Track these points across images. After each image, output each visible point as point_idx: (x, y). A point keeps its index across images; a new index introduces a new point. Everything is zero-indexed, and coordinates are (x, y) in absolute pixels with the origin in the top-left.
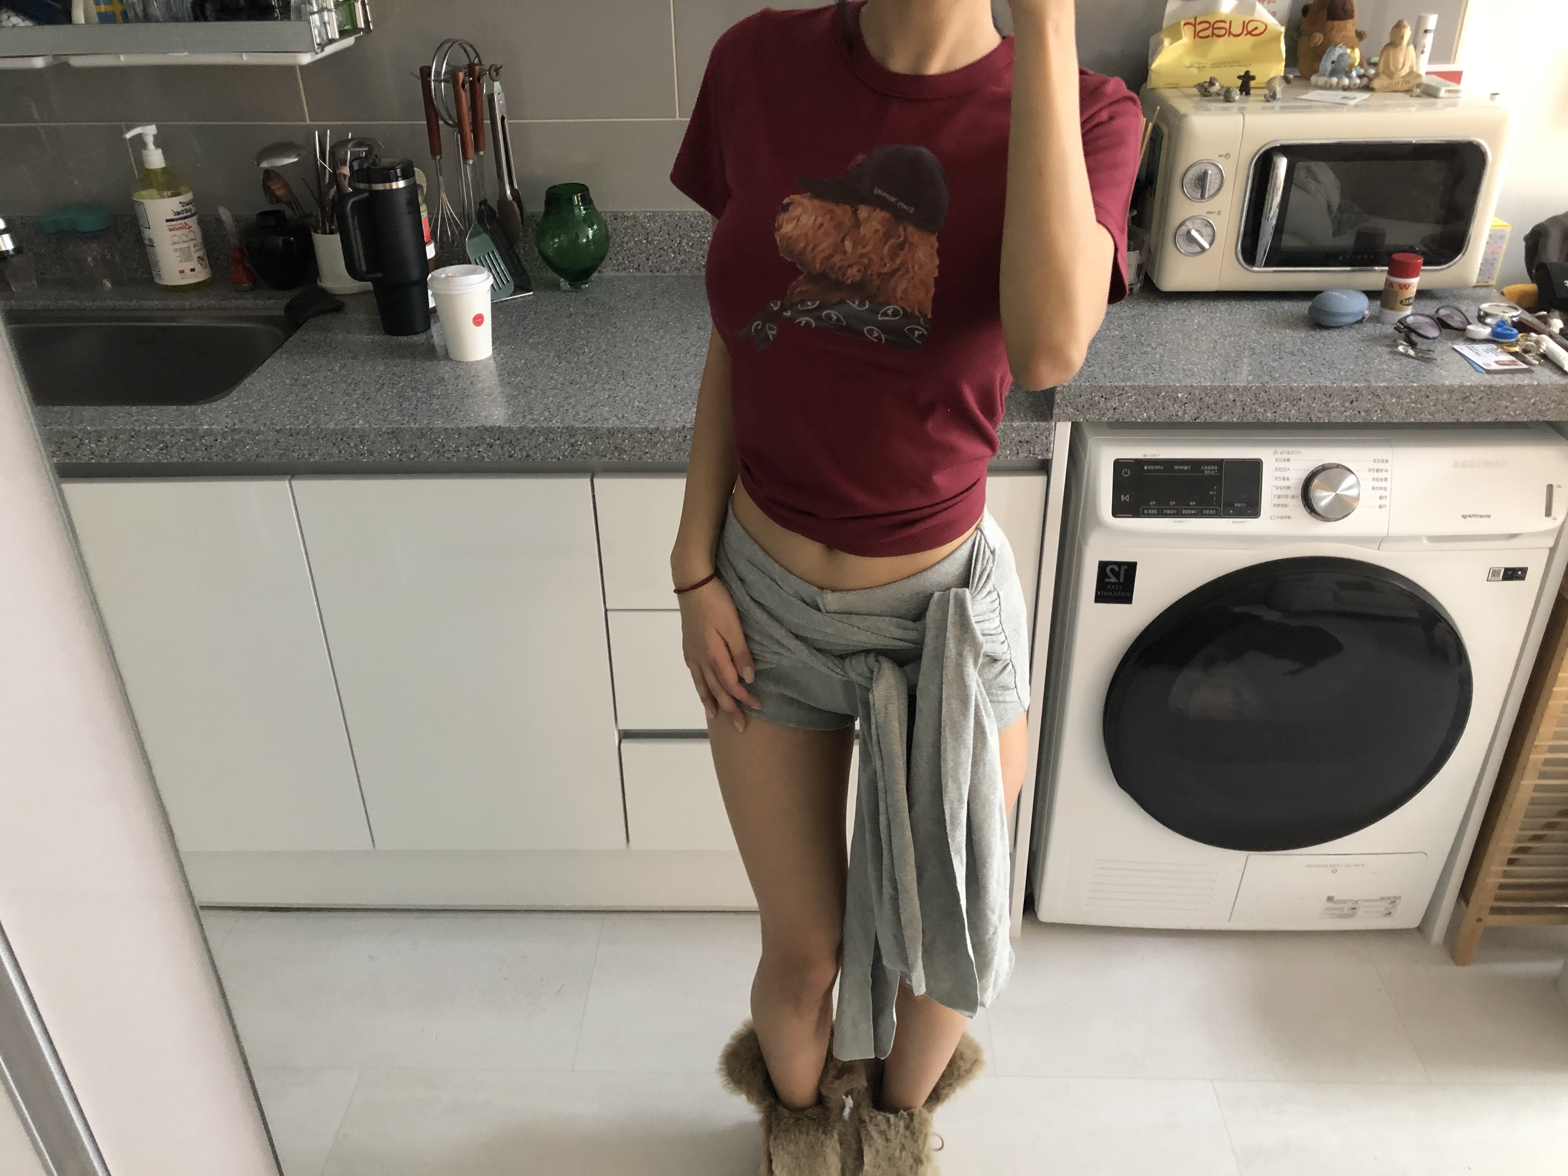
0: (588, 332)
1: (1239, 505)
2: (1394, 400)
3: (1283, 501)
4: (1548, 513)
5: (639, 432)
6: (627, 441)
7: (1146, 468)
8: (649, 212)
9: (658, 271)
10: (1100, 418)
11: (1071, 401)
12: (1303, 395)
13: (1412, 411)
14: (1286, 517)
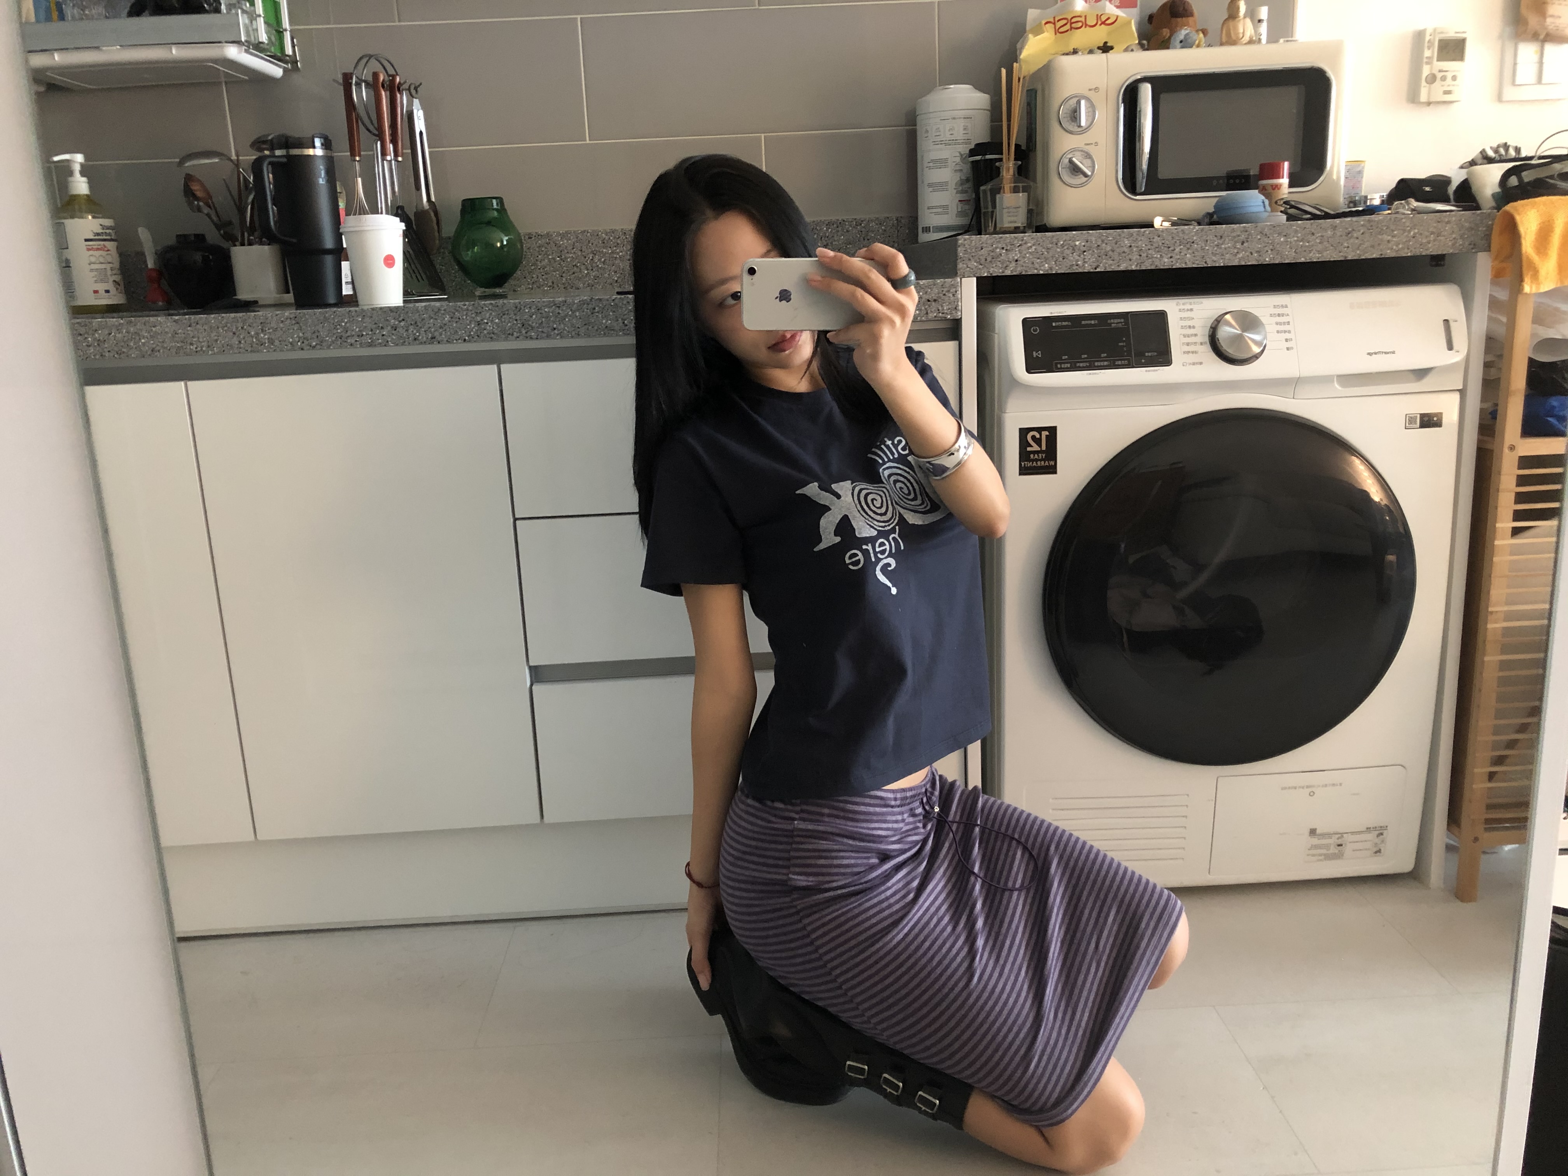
1: (1150, 354)
2: (1282, 239)
3: (1191, 348)
4: (1450, 347)
5: (546, 306)
6: (534, 316)
7: (1054, 324)
8: (562, 232)
10: (1003, 272)
11: (973, 254)
12: (1195, 238)
13: (1300, 250)
14: (1197, 363)
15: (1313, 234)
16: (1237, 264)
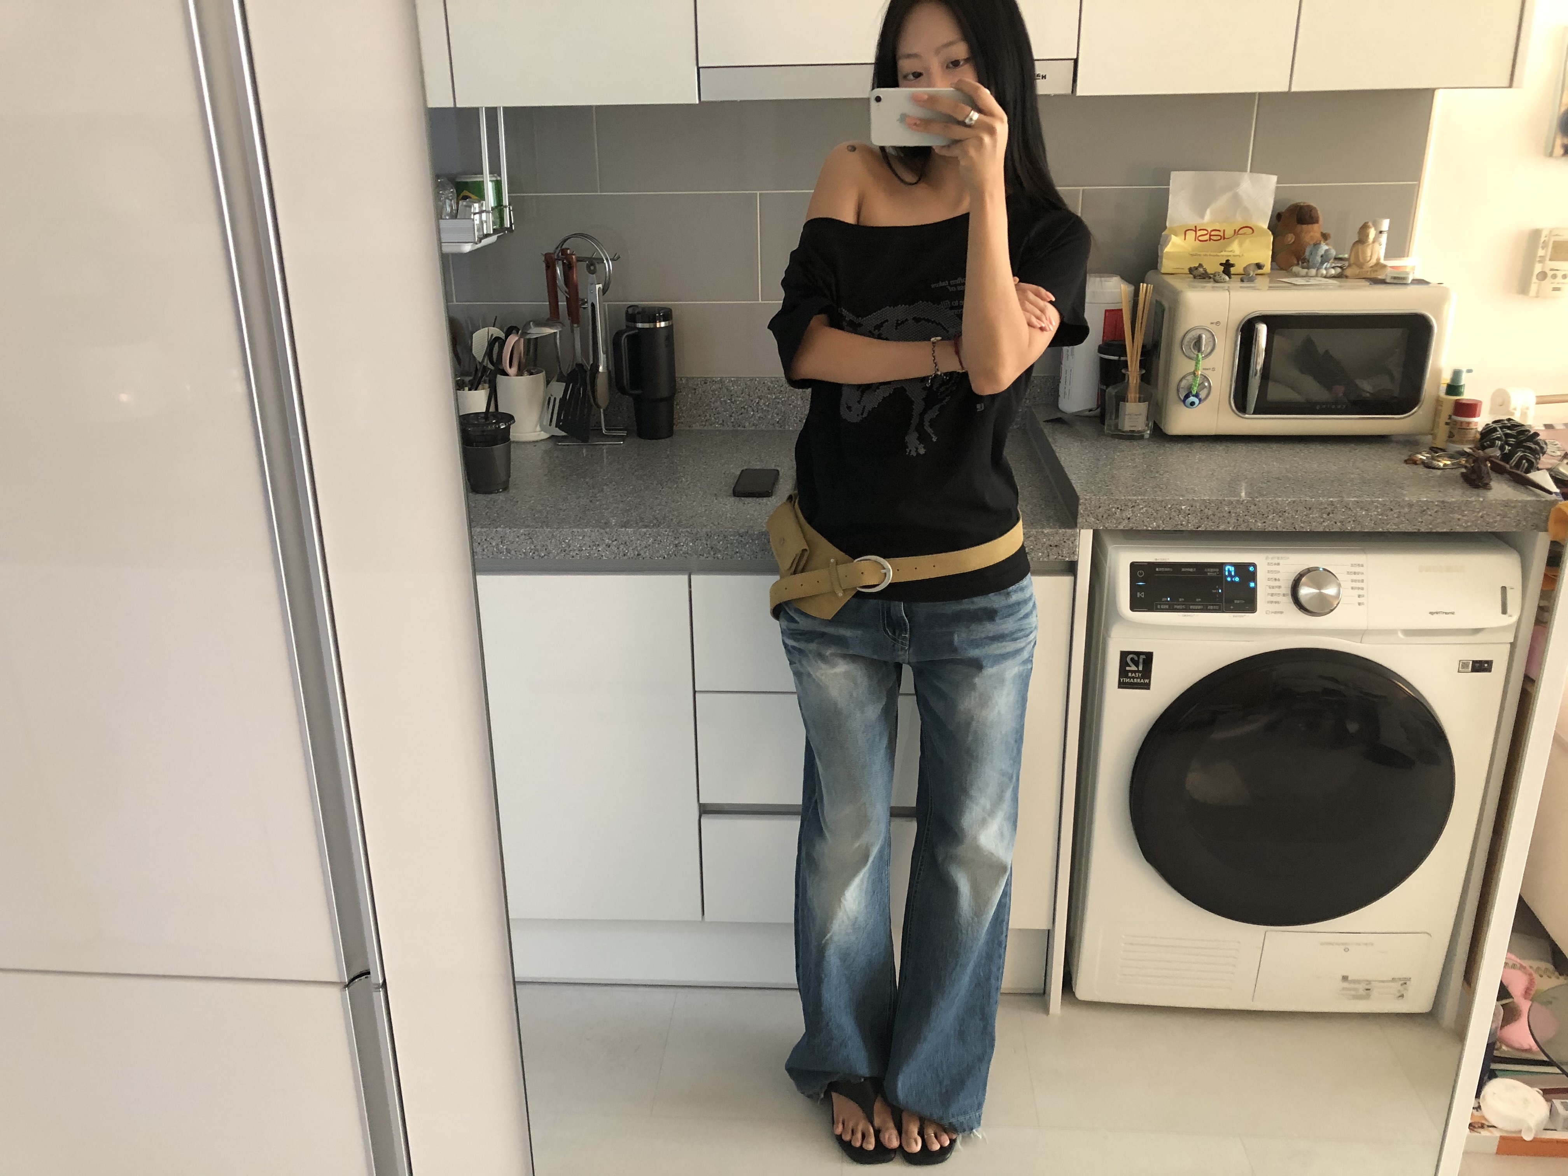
0: (684, 468)
1: (1238, 602)
2: (1364, 513)
3: (1274, 599)
4: (1504, 611)
5: (731, 536)
6: (721, 543)
7: (1157, 570)
8: (734, 377)
9: (739, 426)
10: (1117, 527)
11: (1092, 512)
12: (1287, 508)
13: (1379, 522)
14: (1278, 612)
15: (1392, 510)
16: (1322, 530)
